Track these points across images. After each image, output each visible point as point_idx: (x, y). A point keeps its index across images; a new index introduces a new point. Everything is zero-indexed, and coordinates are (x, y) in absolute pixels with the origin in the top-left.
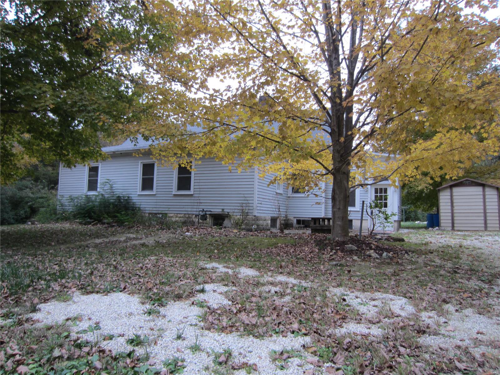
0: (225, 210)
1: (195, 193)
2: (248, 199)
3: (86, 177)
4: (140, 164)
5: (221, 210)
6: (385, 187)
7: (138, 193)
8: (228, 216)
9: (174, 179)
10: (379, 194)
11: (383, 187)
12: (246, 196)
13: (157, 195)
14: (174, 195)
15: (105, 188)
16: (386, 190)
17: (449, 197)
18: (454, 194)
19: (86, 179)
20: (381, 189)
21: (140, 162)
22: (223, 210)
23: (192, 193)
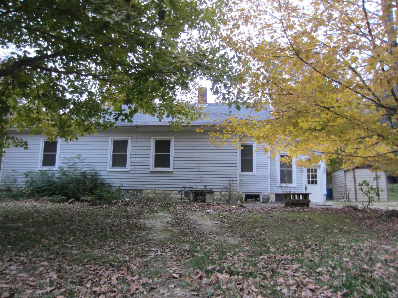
0: (208, 187)
1: (175, 170)
2: (232, 176)
3: (40, 151)
4: (110, 140)
5: (203, 187)
6: (315, 168)
7: (108, 170)
8: (211, 192)
9: (151, 156)
10: (310, 174)
11: (314, 168)
12: (230, 173)
13: (131, 172)
14: (151, 172)
15: (69, 164)
16: (316, 171)
17: (353, 176)
18: (356, 174)
19: (40, 154)
20: (312, 170)
21: (110, 138)
22: (205, 186)
23: (172, 170)
